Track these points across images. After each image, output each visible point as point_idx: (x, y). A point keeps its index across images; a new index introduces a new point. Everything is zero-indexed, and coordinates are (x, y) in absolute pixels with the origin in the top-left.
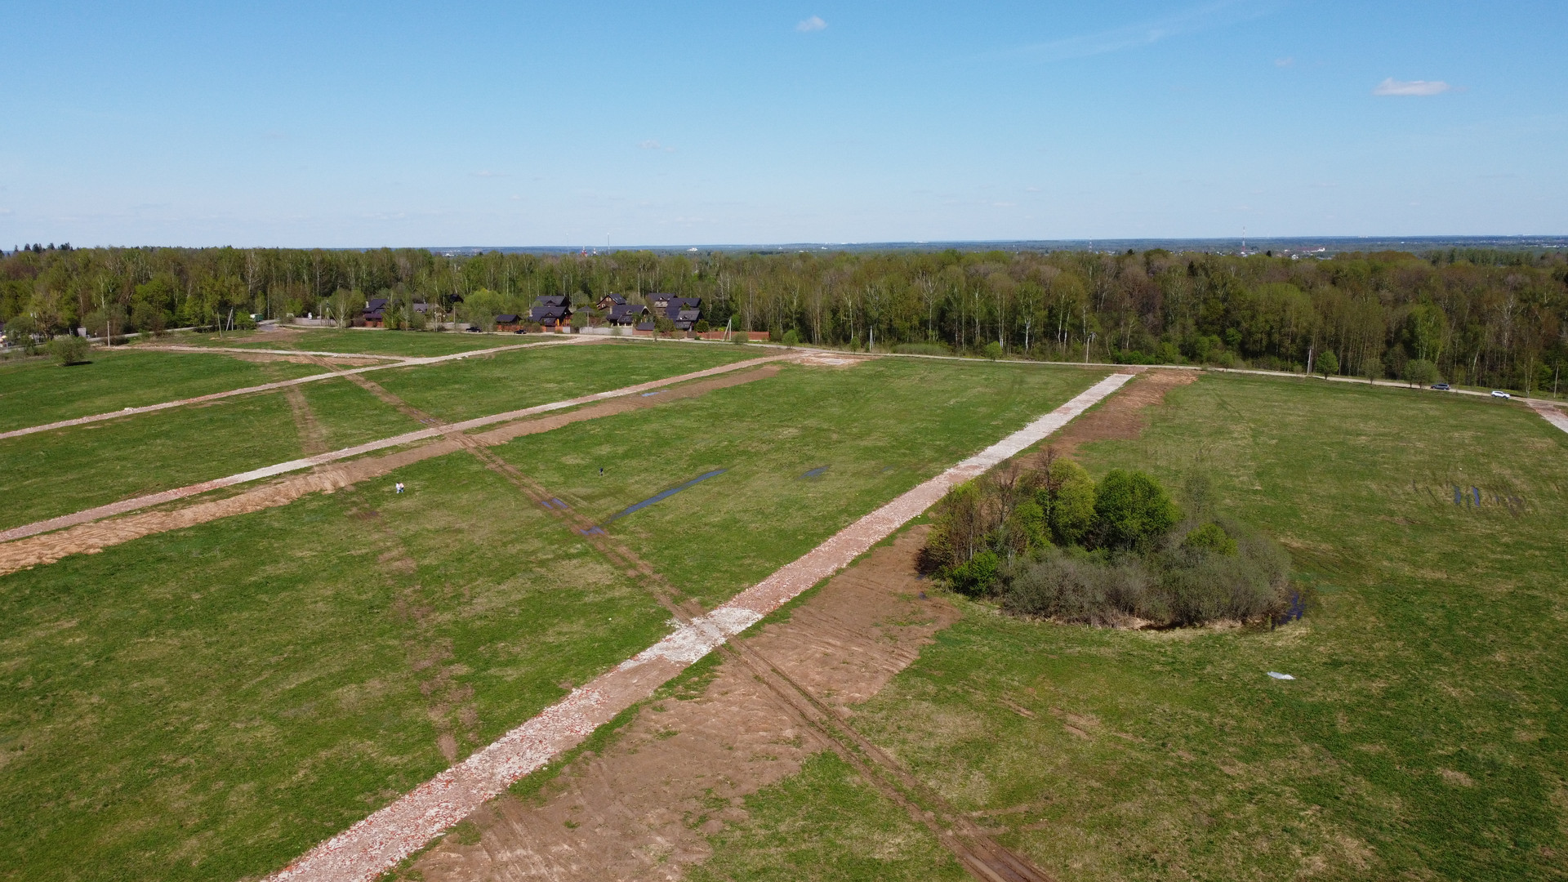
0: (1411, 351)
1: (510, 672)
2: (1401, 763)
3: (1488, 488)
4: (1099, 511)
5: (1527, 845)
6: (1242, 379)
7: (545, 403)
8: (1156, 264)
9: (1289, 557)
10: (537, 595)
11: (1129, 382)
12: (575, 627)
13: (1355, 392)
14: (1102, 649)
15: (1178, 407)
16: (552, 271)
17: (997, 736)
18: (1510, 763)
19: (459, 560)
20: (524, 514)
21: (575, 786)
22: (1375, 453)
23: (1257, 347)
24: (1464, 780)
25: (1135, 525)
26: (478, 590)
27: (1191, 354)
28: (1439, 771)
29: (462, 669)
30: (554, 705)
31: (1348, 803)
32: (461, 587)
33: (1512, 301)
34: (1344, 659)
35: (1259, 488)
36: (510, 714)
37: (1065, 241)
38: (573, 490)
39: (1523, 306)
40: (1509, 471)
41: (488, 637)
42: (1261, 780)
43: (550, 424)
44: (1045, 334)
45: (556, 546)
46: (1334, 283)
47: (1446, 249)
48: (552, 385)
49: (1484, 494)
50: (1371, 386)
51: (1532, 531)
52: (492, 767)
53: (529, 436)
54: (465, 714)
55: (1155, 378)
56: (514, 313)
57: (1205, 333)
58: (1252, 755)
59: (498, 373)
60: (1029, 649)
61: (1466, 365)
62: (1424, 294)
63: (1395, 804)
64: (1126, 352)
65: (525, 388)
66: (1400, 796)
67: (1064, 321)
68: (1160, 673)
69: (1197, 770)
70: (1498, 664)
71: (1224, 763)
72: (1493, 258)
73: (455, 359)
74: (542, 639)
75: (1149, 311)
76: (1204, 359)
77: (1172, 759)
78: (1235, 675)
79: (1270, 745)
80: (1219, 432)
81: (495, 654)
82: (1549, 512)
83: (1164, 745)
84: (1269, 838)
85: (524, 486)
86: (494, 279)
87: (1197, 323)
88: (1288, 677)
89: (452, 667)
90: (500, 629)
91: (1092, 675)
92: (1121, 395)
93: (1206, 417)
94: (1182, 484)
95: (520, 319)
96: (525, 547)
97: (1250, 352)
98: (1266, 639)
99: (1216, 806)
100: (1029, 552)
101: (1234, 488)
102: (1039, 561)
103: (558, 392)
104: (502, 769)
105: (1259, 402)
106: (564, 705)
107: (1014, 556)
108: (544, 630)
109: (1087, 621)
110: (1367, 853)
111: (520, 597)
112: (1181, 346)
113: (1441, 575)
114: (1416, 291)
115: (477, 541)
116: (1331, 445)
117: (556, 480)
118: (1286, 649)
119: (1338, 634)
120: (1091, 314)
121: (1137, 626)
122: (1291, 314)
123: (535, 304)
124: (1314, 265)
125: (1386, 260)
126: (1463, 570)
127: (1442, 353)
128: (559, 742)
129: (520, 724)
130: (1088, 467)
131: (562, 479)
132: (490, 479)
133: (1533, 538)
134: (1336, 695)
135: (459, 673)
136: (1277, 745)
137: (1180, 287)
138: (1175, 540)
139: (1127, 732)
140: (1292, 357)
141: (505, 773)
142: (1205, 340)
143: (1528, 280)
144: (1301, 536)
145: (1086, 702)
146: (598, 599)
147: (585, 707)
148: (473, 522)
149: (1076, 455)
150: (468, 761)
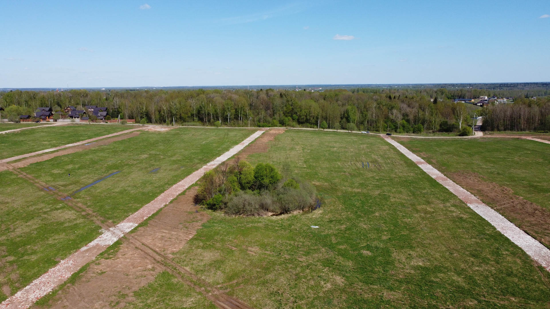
0: (348, 121)
1: (33, 257)
2: (351, 250)
3: (371, 162)
4: (256, 178)
5: (387, 271)
6: (299, 131)
7: (43, 150)
8: (270, 94)
9: (315, 188)
10: (44, 225)
11: (263, 133)
12: (61, 236)
13: (332, 134)
14: (259, 224)
15: (279, 141)
16: (44, 98)
17: (225, 258)
18: (381, 246)
19: (8, 215)
20: (36, 194)
21: (64, 298)
22: (339, 153)
23: (303, 121)
24: (369, 254)
25: (267, 181)
26: (17, 226)
27: (282, 123)
28: (362, 251)
29: (12, 258)
30: (53, 268)
31: (337, 265)
32: (9, 225)
33: (375, 105)
34: (333, 219)
35: (305, 166)
36: (34, 273)
37: (240, 86)
38: (57, 183)
39: (378, 106)
40: (377, 157)
41: (22, 244)
42: (311, 261)
43: (46, 158)
44: (235, 118)
45: (51, 205)
46: (324, 99)
47: (356, 88)
48: (46, 142)
49: (370, 164)
50: (337, 132)
51: (384, 174)
52: (27, 296)
53: (37, 163)
54: (13, 276)
55: (272, 132)
56: (28, 114)
57: (286, 116)
58: (307, 254)
59: (21, 138)
60: (235, 226)
61: (363, 124)
62: (350, 102)
63: (350, 264)
64: (261, 123)
65: (34, 144)
66: (352, 261)
67: (241, 113)
68: (278, 230)
69: (291, 261)
70: (377, 216)
71: (299, 257)
72: (369, 91)
73: (2, 134)
74: (47, 242)
75: (268, 109)
76: (287, 125)
77: (283, 258)
78: (301, 228)
79: (313, 249)
80: (292, 149)
81: (26, 250)
82: (388, 168)
83: (280, 254)
84: (314, 280)
85: (36, 183)
86: (18, 101)
87: (284, 113)
88: (317, 227)
89: (7, 258)
90: (28, 240)
91: (256, 233)
92: (261, 138)
93: (288, 144)
94: (281, 166)
95: (30, 117)
96: (37, 207)
97: (300, 122)
98: (310, 215)
99: (297, 272)
100: (233, 193)
101: (298, 167)
102: (236, 196)
103: (49, 145)
104: (32, 296)
105: (304, 138)
106: (58, 267)
107: (228, 195)
108: (48, 239)
109: (253, 215)
110: (343, 280)
111: (36, 227)
112: (279, 121)
113: (359, 190)
114: (348, 101)
115: (15, 206)
116: (326, 151)
117: (50, 179)
118: (316, 218)
119: (331, 211)
120: (250, 111)
121: (270, 215)
122: (312, 110)
123: (37, 111)
124: (318, 93)
125: (339, 92)
126: (365, 188)
127: (357, 121)
128: (56, 282)
129: (39, 277)
130: (251, 163)
131: (53, 179)
132: (20, 181)
133: (384, 177)
134: (331, 231)
135: (10, 260)
136: (315, 249)
137: (278, 101)
138: (280, 185)
139: (268, 251)
140: (313, 123)
141: (33, 297)
142: (286, 119)
143: (379, 98)
144: (319, 181)
145: (254, 243)
146: (70, 224)
147: (66, 267)
148: (14, 198)
149: (246, 159)
150: (16, 295)
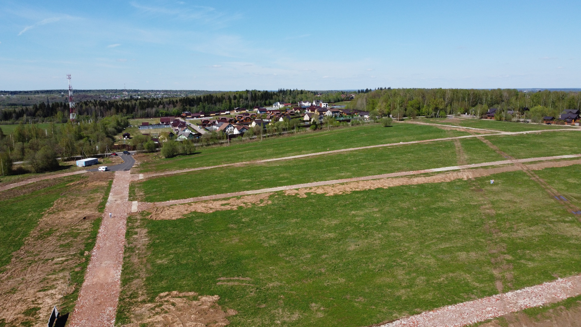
1: (530, 264)
7: (562, 155)
10: (547, 235)
12: (563, 252)
16: (573, 99)
19: (514, 214)
20: (546, 200)
21: (554, 319)
26: (520, 227)
29: (510, 257)
30: (549, 282)
32: (513, 225)
36: (528, 280)
38: (571, 194)
41: (522, 247)
43: (563, 164)
45: (559, 216)
48: (566, 148)
52: (517, 299)
53: (553, 168)
54: (508, 275)
56: (552, 116)
59: (541, 140)
65: (553, 148)
73: (523, 134)
74: (547, 253)
81: (524, 255)
85: (547, 188)
86: (545, 102)
89: (505, 255)
90: (528, 245)
95: (555, 119)
96: (544, 214)
103: (569, 151)
104: (521, 302)
106: (553, 284)
108: (548, 250)
111: (539, 234)
115: (522, 207)
117: (563, 188)
123: (563, 113)
128: (549, 298)
129: (532, 286)
131: (566, 188)
132: (531, 184)
135: (508, 258)
141: (522, 304)
146: (577, 242)
147: (563, 287)
148: (522, 200)
150: (507, 294)
